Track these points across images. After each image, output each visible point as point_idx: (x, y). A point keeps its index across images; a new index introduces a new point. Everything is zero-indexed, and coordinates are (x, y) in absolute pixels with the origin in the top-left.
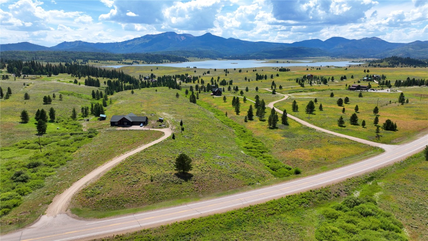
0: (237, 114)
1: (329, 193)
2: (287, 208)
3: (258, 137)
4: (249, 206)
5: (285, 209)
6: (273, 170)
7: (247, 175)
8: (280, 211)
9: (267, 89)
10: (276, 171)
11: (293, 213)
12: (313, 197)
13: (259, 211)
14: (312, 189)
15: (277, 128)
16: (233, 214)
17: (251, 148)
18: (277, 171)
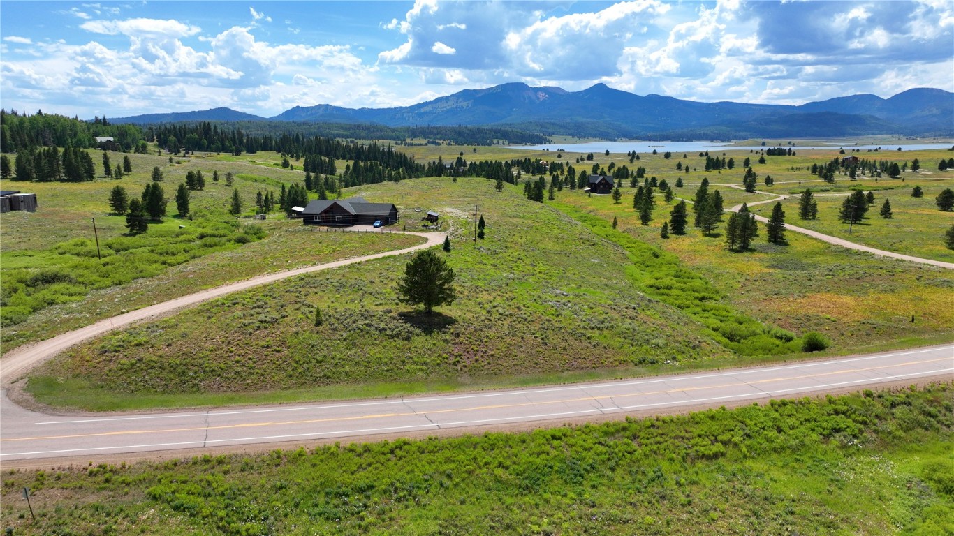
0: (642, 224)
1: (943, 411)
2: (772, 442)
3: (694, 268)
4: (624, 419)
5: (765, 445)
6: (731, 338)
7: (636, 338)
8: (744, 449)
9: (732, 186)
10: (739, 342)
11: (797, 460)
12: (877, 416)
13: (661, 440)
14: (873, 391)
15: (753, 251)
16: (559, 439)
17: (670, 288)
18: (742, 341)
